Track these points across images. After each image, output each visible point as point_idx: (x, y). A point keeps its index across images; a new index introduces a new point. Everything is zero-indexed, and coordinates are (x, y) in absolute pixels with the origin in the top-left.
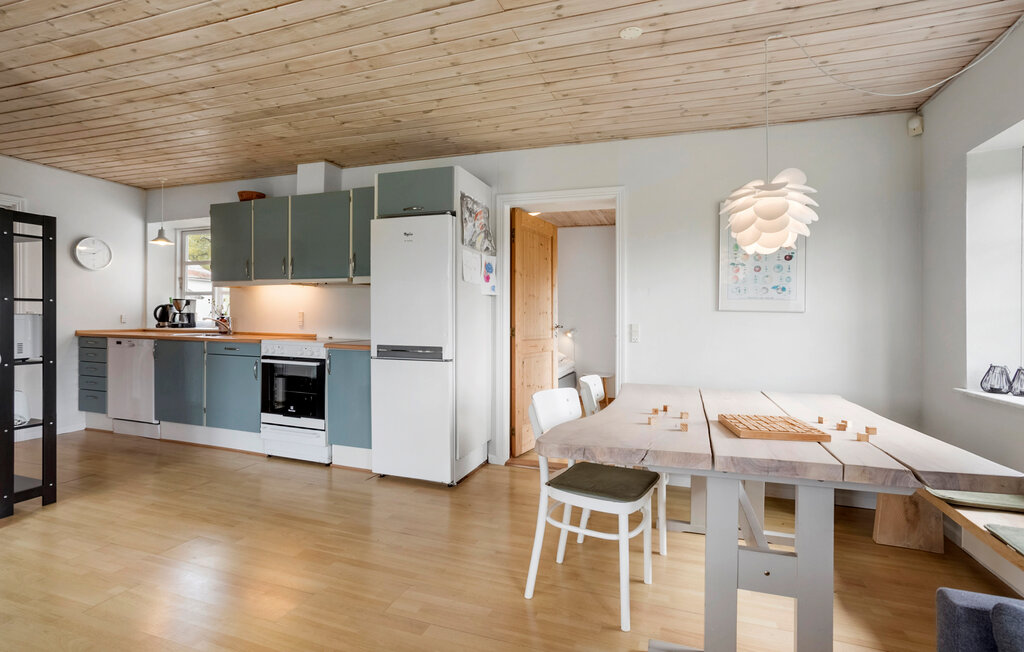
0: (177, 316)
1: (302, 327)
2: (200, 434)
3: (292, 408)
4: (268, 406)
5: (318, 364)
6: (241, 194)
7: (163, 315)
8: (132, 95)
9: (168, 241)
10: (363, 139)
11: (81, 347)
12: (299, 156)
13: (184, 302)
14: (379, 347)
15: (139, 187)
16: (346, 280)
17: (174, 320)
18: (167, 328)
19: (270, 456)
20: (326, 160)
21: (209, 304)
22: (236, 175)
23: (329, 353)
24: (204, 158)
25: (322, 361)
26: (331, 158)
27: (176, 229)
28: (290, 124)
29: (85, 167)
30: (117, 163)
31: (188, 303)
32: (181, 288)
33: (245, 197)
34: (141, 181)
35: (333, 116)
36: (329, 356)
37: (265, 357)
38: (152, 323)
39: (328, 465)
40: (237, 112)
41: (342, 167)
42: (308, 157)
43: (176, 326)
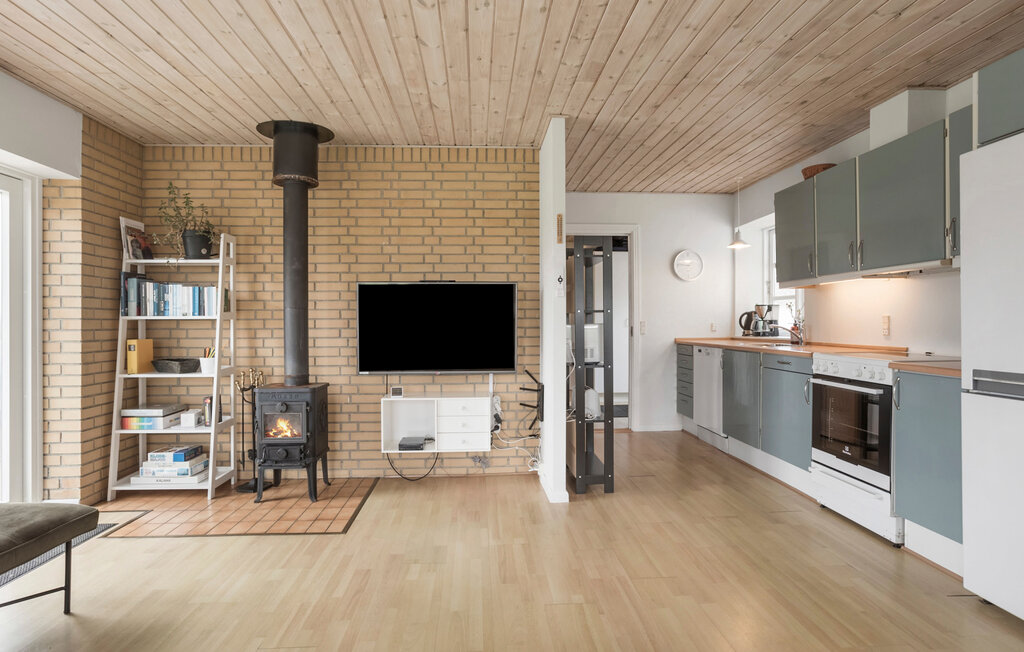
0: (761, 324)
1: (888, 335)
2: (759, 458)
3: (847, 448)
4: (820, 440)
5: (881, 392)
6: (805, 172)
7: (749, 322)
8: (652, 100)
9: (745, 243)
10: (953, 23)
11: (679, 354)
12: (865, 96)
13: (766, 308)
14: (976, 373)
15: (726, 193)
16: (937, 263)
17: (756, 327)
18: (751, 337)
19: (823, 506)
20: (910, 86)
21: (787, 309)
22: (804, 150)
23: (896, 377)
24: (758, 143)
25: (888, 389)
26: (917, 80)
27: (763, 230)
28: (821, 56)
29: (677, 186)
30: (694, 174)
31: (770, 308)
32: (769, 292)
33: (809, 173)
34: (723, 186)
35: (875, 12)
36: (897, 383)
37: (816, 376)
38: (739, 332)
39: (898, 546)
40: (751, 72)
41: (945, 86)
42: (878, 92)
43: (758, 334)
